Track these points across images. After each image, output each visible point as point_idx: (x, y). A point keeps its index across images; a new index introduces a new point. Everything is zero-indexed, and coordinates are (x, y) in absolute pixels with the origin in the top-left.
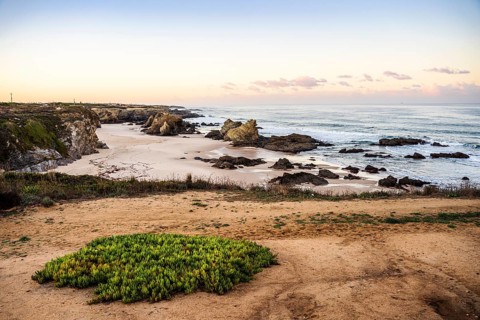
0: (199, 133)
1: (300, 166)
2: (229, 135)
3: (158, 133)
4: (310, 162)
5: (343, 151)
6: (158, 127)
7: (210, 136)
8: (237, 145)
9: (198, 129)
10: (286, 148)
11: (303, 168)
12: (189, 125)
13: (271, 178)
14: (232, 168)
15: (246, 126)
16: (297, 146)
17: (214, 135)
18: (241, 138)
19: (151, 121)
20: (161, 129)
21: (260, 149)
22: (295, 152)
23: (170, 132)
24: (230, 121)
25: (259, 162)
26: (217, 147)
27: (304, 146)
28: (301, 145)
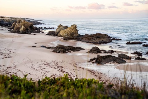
0: (43, 33)
1: (105, 52)
2: (61, 33)
3: (18, 32)
4: (111, 49)
5: (128, 43)
6: (18, 28)
7: (48, 34)
8: (65, 39)
9: (42, 30)
10: (94, 41)
11: (107, 53)
12: (37, 29)
13: (89, 59)
14: (64, 52)
15: (70, 28)
16: (101, 40)
17: (51, 34)
18: (68, 35)
19: (14, 25)
20: (20, 30)
21: (79, 42)
22: (100, 43)
23: (26, 32)
24: (61, 25)
25: (80, 49)
26: (54, 40)
27: (105, 40)
28: (103, 39)
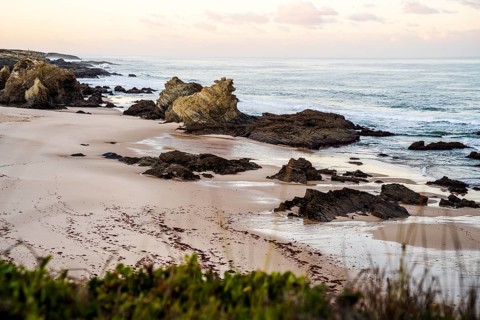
0: (110, 105)
1: (334, 176)
2: (176, 109)
3: (20, 102)
4: (354, 168)
5: (418, 147)
6: (20, 89)
7: (131, 112)
8: (193, 130)
9: (107, 98)
10: (296, 139)
11: (342, 180)
12: (88, 90)
13: (277, 202)
14: (188, 177)
15: (211, 91)
16: (319, 134)
17: (142, 110)
18: (202, 117)
19: (5, 76)
20: (28, 94)
21: (241, 141)
22: (316, 146)
23: (47, 102)
24: (177, 81)
25: (245, 165)
26: (151, 134)
27: (333, 135)
28: (326, 132)
